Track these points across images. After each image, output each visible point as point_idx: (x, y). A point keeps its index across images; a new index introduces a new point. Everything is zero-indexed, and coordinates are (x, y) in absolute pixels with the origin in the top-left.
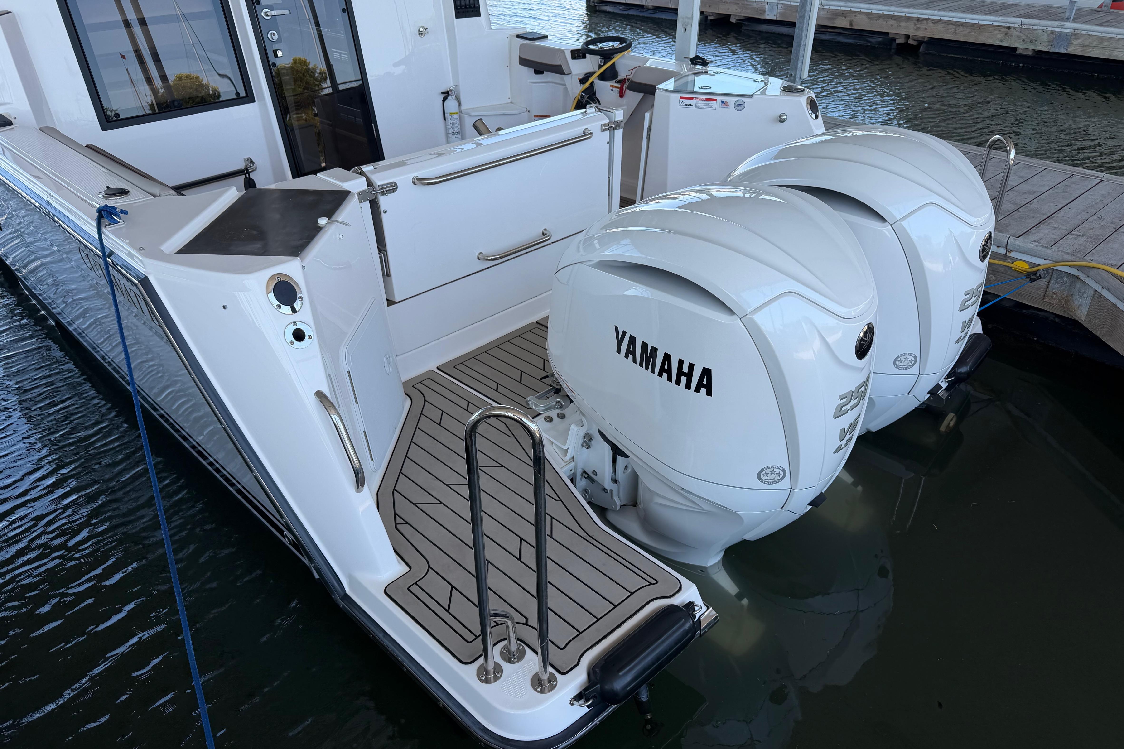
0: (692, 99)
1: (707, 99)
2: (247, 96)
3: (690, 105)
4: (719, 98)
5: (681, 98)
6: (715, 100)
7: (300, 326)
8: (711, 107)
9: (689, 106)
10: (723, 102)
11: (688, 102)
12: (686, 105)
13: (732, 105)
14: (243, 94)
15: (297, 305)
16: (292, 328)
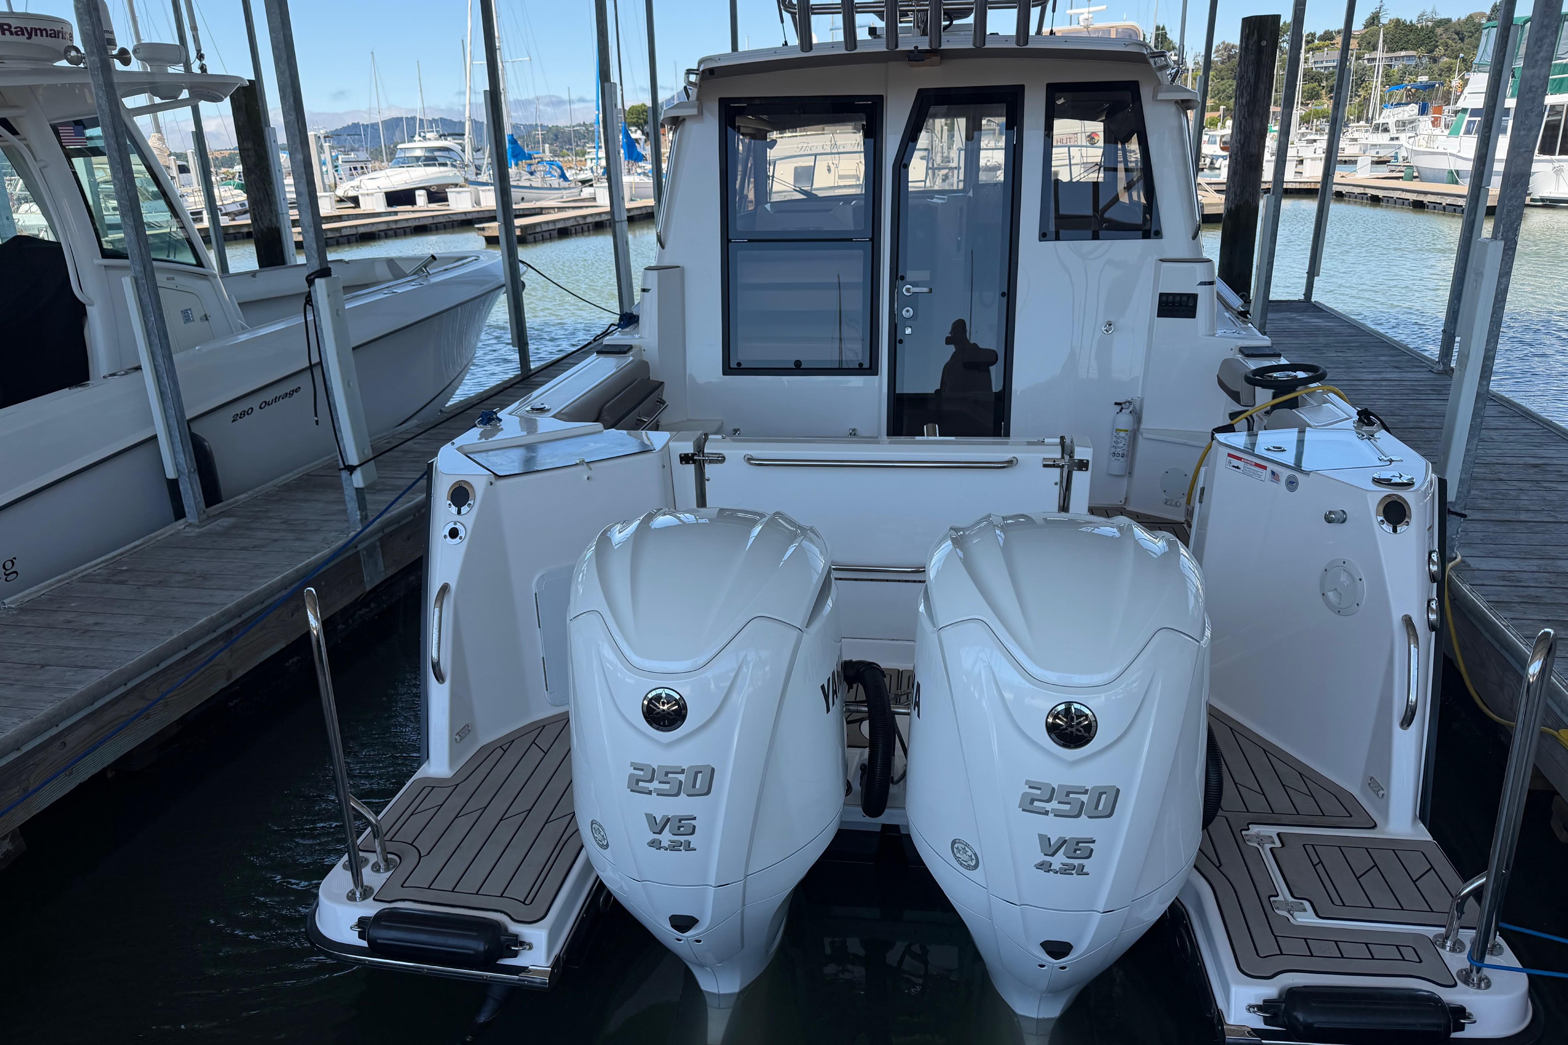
0: (1240, 459)
1: (1257, 465)
2: (871, 367)
3: (1238, 467)
4: (1271, 467)
5: (1229, 455)
6: (1265, 468)
7: (458, 526)
8: (1260, 476)
9: (1236, 469)
10: (1273, 473)
11: (1236, 462)
12: (1233, 466)
13: (1283, 479)
14: (866, 365)
15: (465, 509)
16: (452, 525)
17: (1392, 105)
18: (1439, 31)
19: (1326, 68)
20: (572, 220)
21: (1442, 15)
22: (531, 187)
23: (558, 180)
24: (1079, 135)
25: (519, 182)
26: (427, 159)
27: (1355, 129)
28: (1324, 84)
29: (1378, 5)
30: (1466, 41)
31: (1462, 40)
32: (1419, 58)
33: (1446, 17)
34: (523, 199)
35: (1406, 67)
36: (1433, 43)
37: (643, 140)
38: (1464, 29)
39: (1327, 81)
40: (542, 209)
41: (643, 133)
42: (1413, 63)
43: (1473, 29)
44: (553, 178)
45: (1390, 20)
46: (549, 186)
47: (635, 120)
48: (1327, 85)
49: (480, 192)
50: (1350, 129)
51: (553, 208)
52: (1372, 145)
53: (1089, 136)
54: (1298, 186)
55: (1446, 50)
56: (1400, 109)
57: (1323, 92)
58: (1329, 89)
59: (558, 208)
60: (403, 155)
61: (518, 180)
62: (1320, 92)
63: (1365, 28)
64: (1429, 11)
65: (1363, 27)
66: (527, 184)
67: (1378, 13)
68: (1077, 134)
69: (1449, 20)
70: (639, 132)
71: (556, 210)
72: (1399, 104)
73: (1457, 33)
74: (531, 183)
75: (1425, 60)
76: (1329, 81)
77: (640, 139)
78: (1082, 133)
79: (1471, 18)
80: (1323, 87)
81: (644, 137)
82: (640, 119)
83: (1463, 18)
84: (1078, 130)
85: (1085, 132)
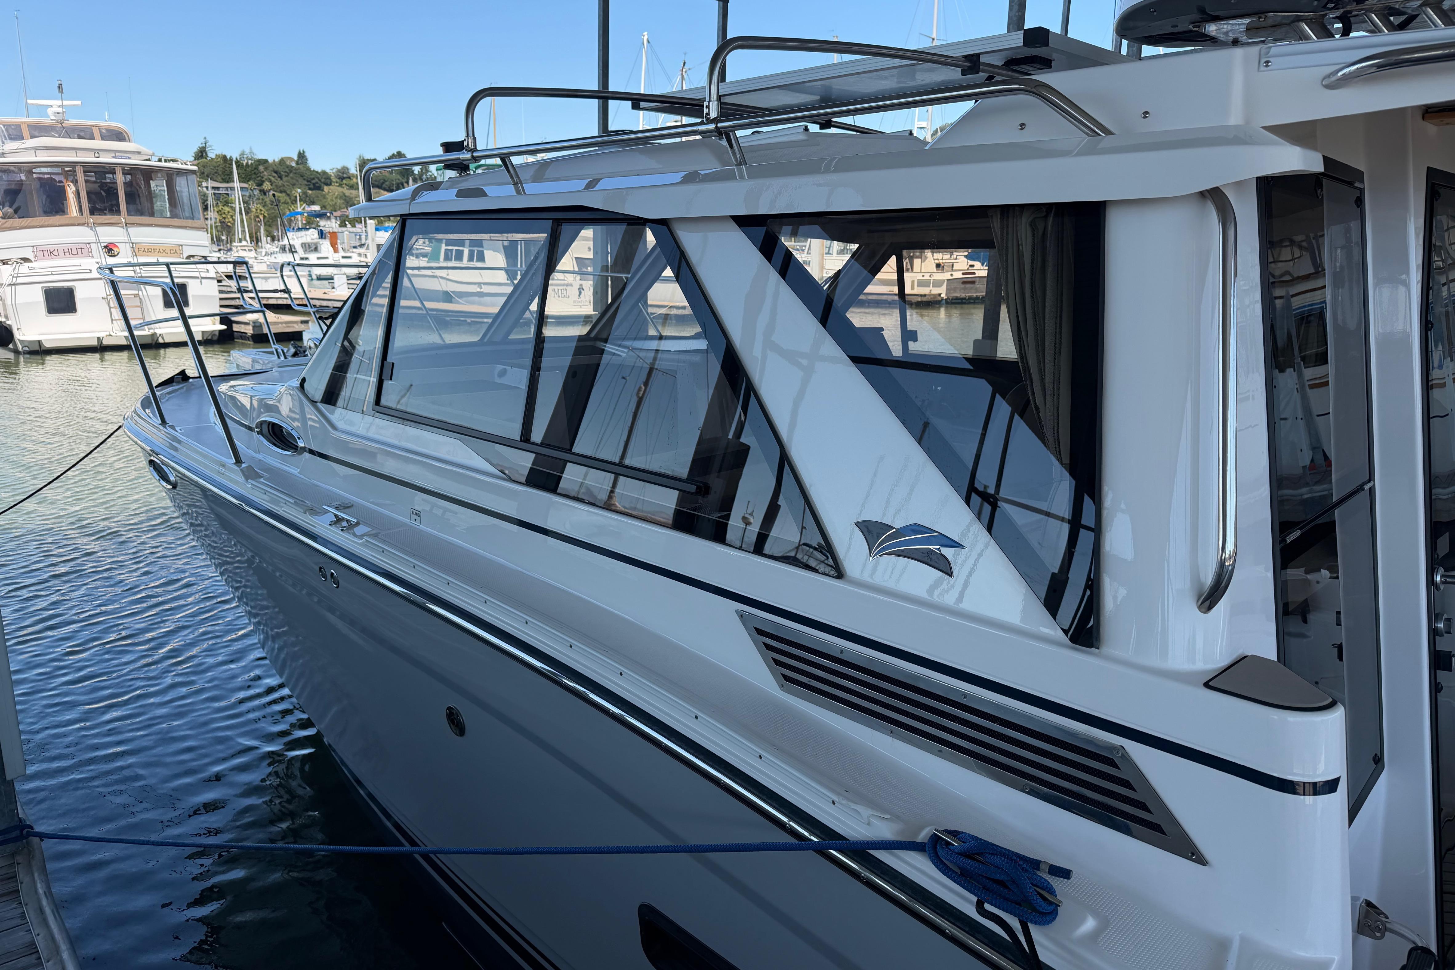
17: (293, 229)
18: (261, 168)
21: (260, 156)
24: (93, 246)
27: (239, 248)
29: (203, 141)
30: (285, 179)
31: (281, 177)
33: (264, 158)
36: (259, 178)
38: (280, 169)
42: (247, 194)
43: (287, 170)
45: (216, 155)
50: (234, 248)
55: (271, 185)
56: (303, 233)
63: (195, 159)
64: (247, 151)
65: (193, 159)
67: (205, 147)
69: (266, 161)
72: (299, 229)
73: (276, 172)
75: (256, 192)
78: (96, 243)
79: (282, 161)
83: (277, 160)
84: (93, 239)
85: (100, 242)
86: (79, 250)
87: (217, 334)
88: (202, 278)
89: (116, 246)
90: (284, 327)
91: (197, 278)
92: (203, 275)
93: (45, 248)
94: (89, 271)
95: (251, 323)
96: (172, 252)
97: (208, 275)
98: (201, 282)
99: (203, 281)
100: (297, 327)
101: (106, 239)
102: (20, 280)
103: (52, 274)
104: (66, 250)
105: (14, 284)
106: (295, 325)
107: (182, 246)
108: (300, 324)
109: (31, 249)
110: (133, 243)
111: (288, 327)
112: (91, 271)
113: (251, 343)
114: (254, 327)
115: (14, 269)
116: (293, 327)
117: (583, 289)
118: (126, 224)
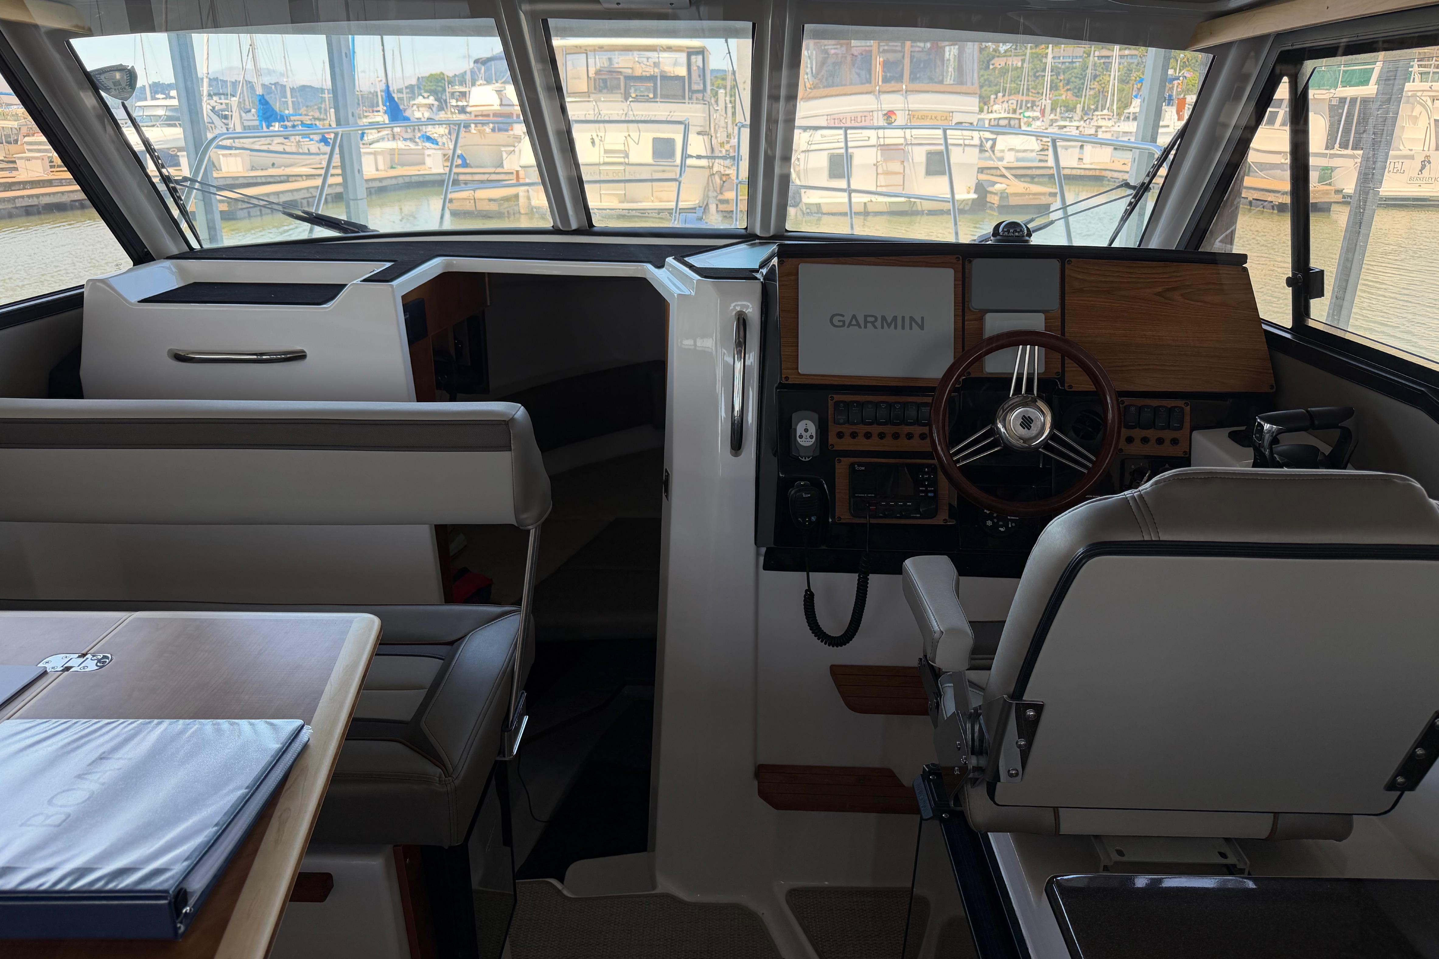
19: (1063, 63)
20: (303, 191)
22: (285, 152)
23: (318, 145)
24: (875, 114)
25: (270, 146)
26: (169, 118)
27: (1099, 117)
28: (1061, 77)
32: (1140, 57)
34: (273, 164)
35: (1130, 64)
37: (436, 106)
39: (1064, 74)
40: (288, 176)
41: (436, 100)
42: (1136, 61)
44: (312, 142)
46: (307, 151)
47: (433, 88)
48: (1064, 79)
49: (221, 156)
51: (301, 176)
52: (1124, 132)
53: (885, 115)
54: (1083, 173)
57: (1061, 84)
58: (1066, 82)
59: (306, 176)
60: (141, 114)
61: (269, 144)
62: (1058, 84)
66: (280, 148)
68: (872, 111)
70: (432, 98)
71: (304, 178)
74: (285, 147)
76: (1066, 75)
77: (433, 105)
78: (878, 110)
80: (1061, 80)
81: (436, 103)
82: (438, 86)
84: (874, 107)
85: (882, 110)
86: (863, 118)
87: (970, 203)
88: (965, 145)
89: (895, 114)
90: (1031, 199)
91: (961, 145)
92: (967, 142)
93: (836, 117)
94: (867, 139)
95: (999, 194)
96: (943, 118)
97: (972, 142)
98: (964, 149)
99: (966, 149)
100: (1044, 199)
101: (887, 107)
102: (813, 147)
103: (838, 142)
104: (853, 118)
105: (808, 151)
106: (1042, 197)
107: (952, 112)
108: (1047, 197)
109: (826, 117)
110: (909, 111)
111: (1034, 199)
112: (869, 138)
113: (996, 214)
114: (1001, 198)
115: (811, 136)
116: (1040, 199)
117: (1429, 162)
118: (906, 92)
